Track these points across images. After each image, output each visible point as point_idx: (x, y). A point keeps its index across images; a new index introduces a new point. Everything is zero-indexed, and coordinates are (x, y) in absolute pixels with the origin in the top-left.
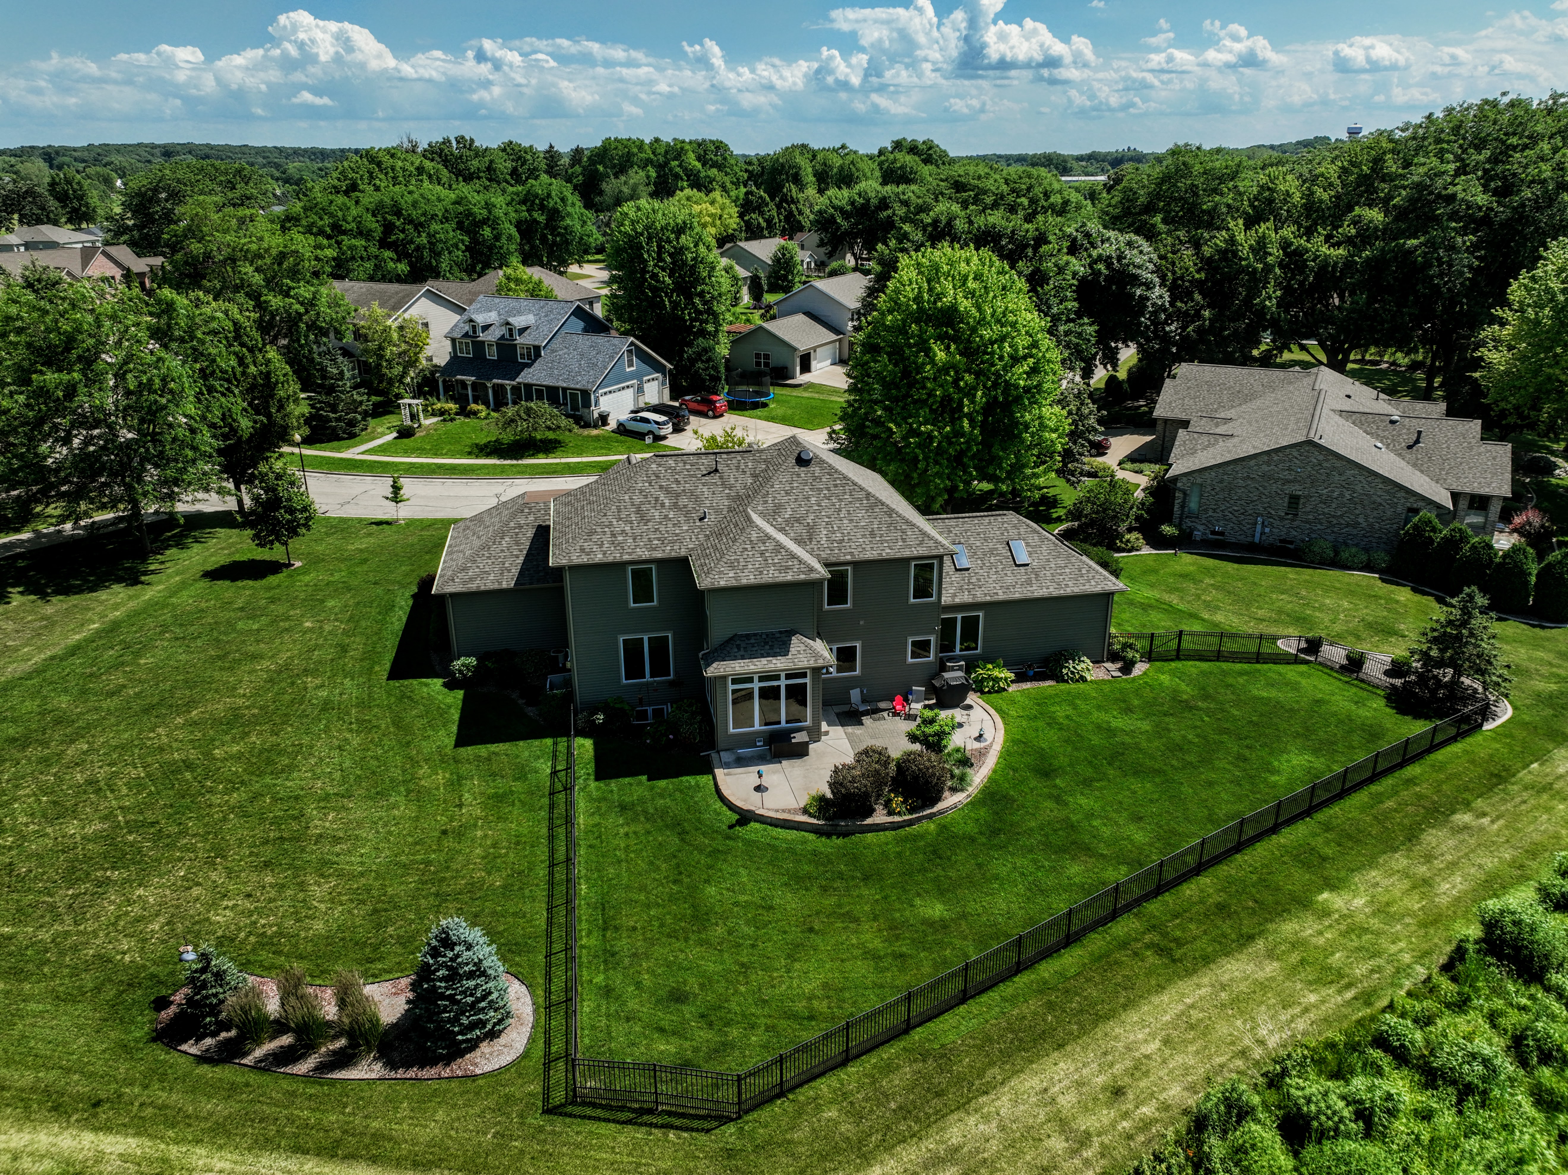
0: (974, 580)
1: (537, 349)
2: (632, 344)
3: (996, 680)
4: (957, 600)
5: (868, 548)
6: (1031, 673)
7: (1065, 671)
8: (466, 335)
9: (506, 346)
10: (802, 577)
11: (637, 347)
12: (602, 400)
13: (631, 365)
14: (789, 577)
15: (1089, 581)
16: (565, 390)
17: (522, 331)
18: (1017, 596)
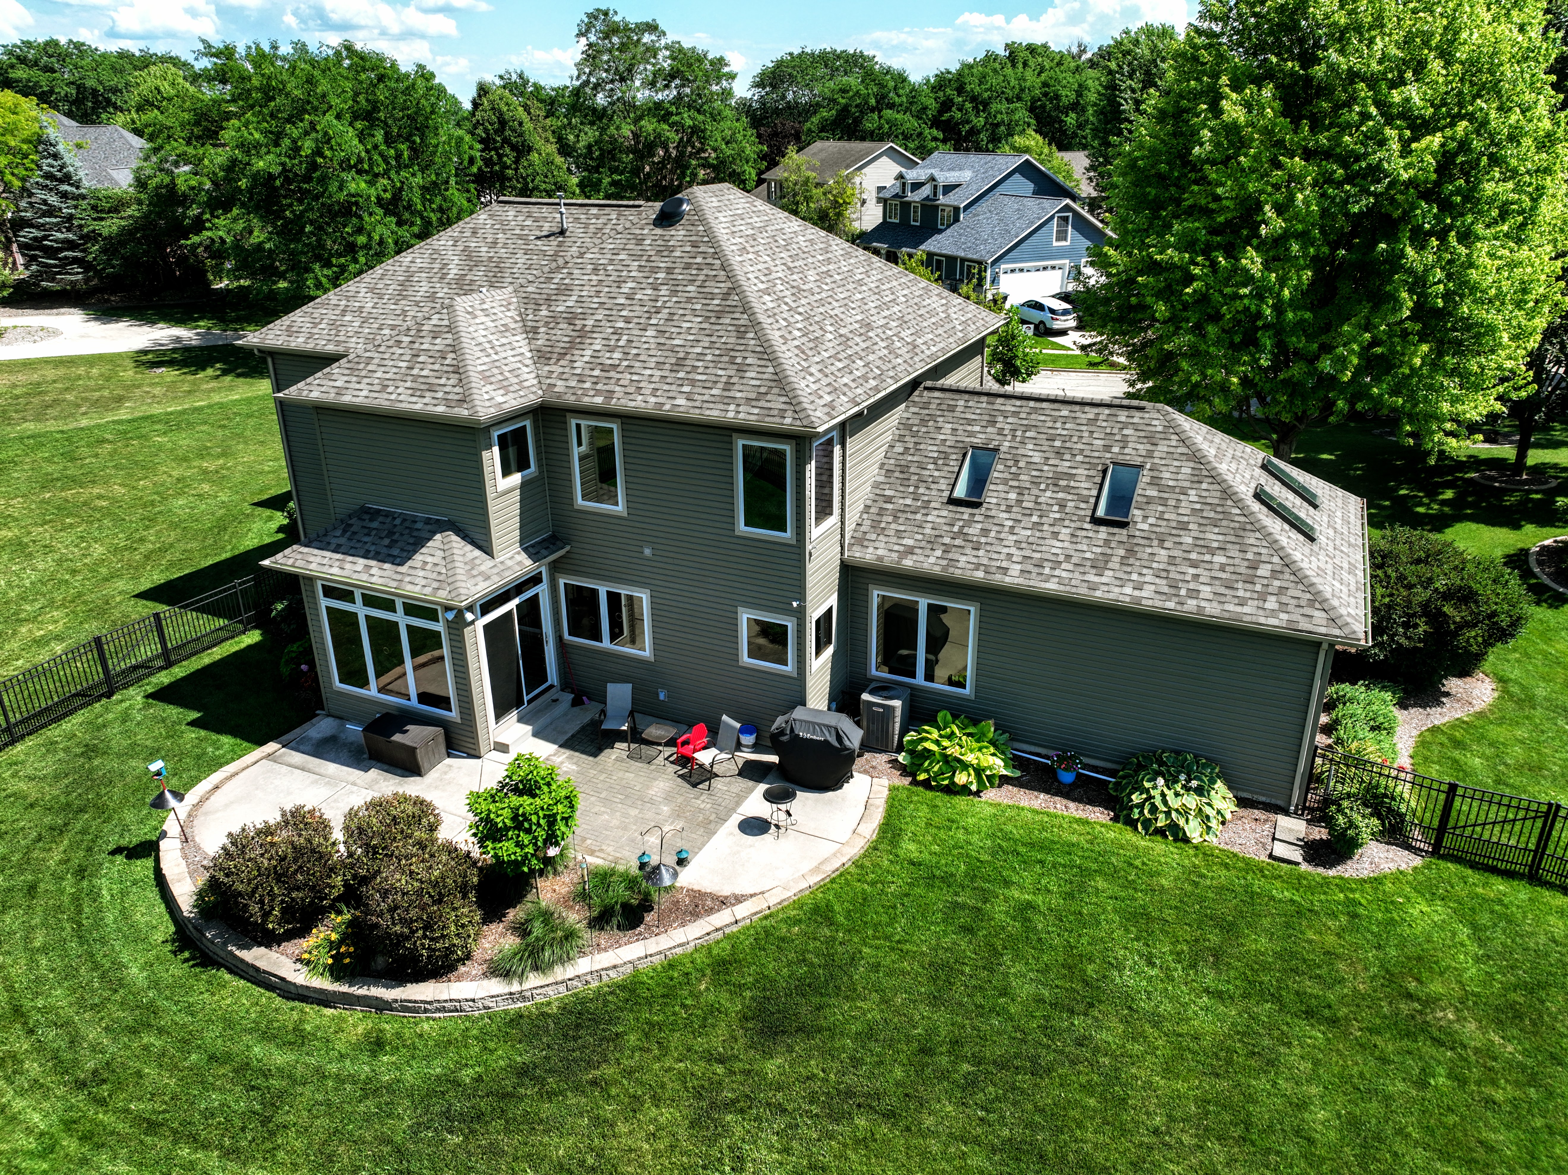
0: (974, 530)
1: (956, 209)
2: (1067, 208)
3: (953, 764)
4: (908, 563)
5: (647, 388)
6: (1067, 777)
7: (1136, 798)
8: (896, 196)
9: (930, 208)
10: (441, 409)
11: (1076, 214)
12: (1003, 278)
13: (1062, 236)
14: (418, 405)
15: (1263, 597)
16: (963, 260)
17: (949, 189)
18: (1052, 586)
